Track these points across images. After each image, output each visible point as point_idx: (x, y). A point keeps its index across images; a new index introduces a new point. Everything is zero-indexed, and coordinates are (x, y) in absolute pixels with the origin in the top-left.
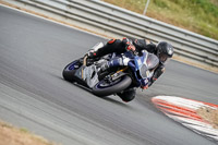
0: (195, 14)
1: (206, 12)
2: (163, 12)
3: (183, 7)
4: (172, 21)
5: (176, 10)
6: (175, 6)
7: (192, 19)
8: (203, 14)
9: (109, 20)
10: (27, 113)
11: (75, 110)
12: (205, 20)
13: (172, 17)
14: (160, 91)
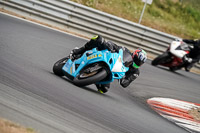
0: (187, 22)
1: (196, 21)
2: (157, 21)
3: (175, 16)
4: (165, 29)
5: (168, 19)
6: (167, 15)
7: (183, 27)
8: (193, 22)
9: (108, 28)
10: (32, 114)
11: (77, 111)
12: (195, 28)
13: (165, 25)
14: (155, 93)
